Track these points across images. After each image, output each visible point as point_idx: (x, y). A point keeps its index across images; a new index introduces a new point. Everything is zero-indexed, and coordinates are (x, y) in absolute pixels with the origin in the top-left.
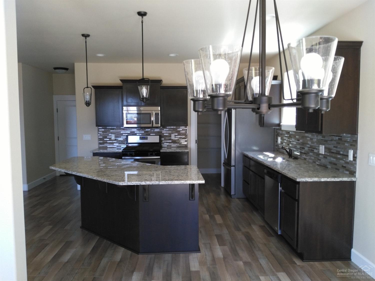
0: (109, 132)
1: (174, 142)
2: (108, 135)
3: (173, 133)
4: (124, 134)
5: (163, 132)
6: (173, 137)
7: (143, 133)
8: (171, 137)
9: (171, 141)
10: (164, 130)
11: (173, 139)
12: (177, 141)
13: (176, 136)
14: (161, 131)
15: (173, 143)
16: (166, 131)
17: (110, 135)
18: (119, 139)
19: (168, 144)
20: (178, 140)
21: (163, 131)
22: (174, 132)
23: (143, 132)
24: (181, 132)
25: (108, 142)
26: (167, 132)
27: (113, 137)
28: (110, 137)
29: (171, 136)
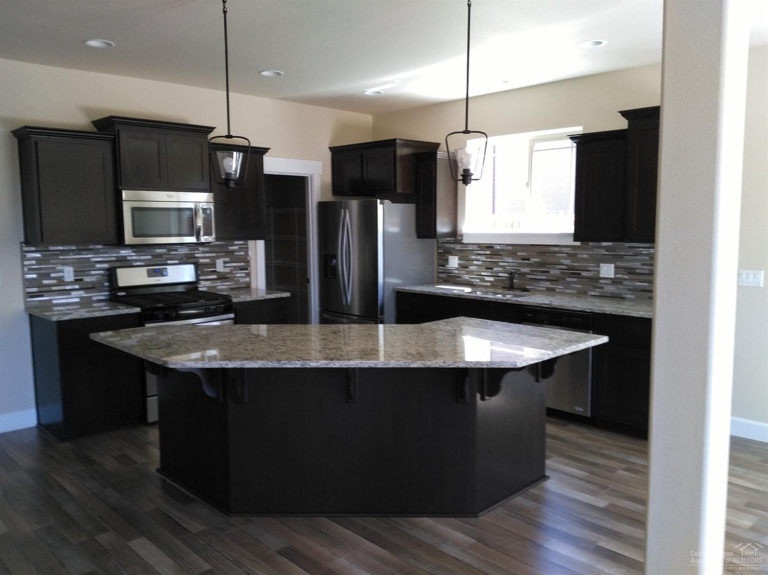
0: (57, 261)
1: (222, 277)
2: (54, 268)
3: (219, 257)
4: (98, 266)
5: (197, 255)
6: (220, 267)
7: (149, 260)
8: (215, 267)
9: (215, 277)
10: (198, 250)
11: (219, 272)
12: (227, 276)
13: (228, 265)
14: (192, 254)
15: (219, 281)
16: (204, 252)
17: (59, 268)
18: (87, 279)
19: (208, 283)
20: (230, 273)
21: (196, 252)
22: (221, 254)
23: (149, 257)
24: (236, 254)
25: (54, 288)
26: (207, 255)
27: (69, 274)
28: (61, 274)
29: (215, 264)
